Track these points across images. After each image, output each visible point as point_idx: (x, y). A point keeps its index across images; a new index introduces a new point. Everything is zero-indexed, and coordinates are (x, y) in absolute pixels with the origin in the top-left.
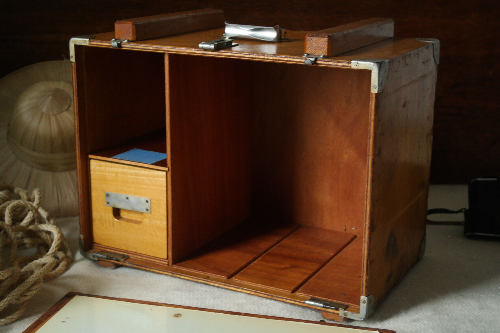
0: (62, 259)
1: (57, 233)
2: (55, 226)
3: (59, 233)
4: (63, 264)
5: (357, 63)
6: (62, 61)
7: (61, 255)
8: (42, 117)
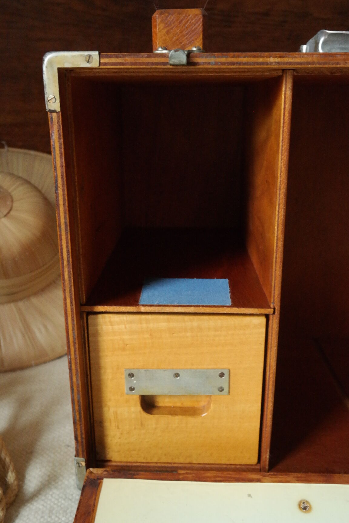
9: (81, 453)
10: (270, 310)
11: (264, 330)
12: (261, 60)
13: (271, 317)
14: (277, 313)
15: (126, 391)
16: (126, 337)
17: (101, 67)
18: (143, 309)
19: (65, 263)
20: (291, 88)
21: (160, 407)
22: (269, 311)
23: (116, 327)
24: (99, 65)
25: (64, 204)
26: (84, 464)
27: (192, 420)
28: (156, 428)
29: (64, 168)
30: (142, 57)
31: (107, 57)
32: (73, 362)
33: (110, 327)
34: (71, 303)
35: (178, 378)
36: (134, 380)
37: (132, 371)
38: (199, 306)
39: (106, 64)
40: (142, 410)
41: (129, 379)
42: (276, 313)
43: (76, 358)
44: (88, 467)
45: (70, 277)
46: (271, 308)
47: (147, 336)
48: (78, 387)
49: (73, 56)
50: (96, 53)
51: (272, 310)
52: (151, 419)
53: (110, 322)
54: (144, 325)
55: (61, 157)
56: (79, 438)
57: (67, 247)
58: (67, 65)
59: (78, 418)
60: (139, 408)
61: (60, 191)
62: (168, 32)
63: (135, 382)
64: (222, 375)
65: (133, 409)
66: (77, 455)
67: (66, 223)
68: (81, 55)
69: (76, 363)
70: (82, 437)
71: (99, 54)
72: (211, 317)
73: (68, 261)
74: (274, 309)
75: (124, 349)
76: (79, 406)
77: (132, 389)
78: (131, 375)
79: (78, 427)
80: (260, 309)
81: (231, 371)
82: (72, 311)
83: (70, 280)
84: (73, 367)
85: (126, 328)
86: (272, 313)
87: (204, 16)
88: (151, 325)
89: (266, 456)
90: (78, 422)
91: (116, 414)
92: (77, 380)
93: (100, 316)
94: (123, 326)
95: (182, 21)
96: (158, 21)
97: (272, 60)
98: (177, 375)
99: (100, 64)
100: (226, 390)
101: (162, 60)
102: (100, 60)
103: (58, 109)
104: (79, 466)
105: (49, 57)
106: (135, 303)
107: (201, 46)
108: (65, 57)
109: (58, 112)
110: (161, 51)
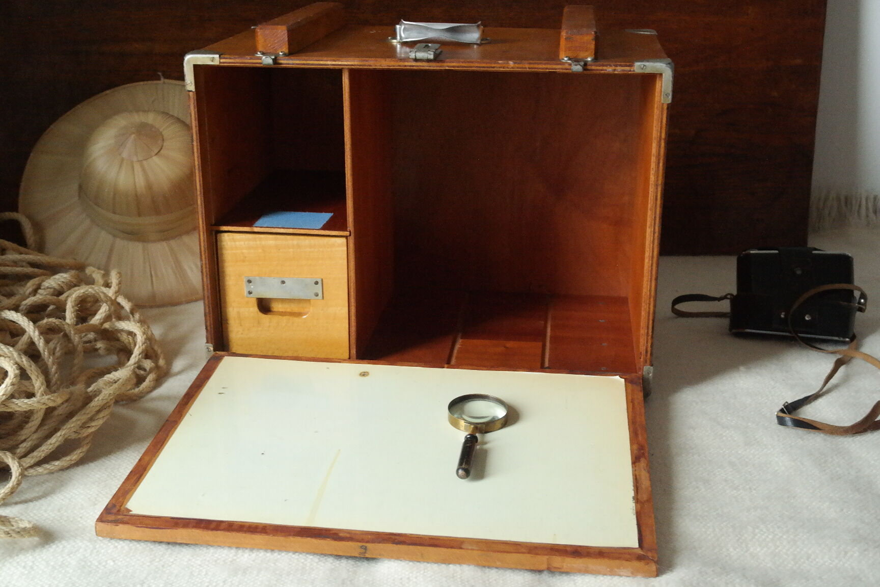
0: (151, 371)
1: (141, 334)
2: (138, 324)
3: (144, 333)
4: (151, 378)
5: (642, 66)
6: (158, 82)
7: (148, 364)
8: (121, 166)
9: (210, 340)
11: (345, 248)
12: (322, 62)
13: (348, 237)
14: (353, 235)
15: (245, 294)
16: (244, 251)
17: (220, 64)
18: (256, 230)
19: (199, 193)
20: (347, 78)
21: (275, 312)
22: (347, 233)
23: (237, 243)
25: (197, 152)
26: (212, 349)
27: (296, 319)
28: (269, 326)
29: (198, 128)
30: (247, 59)
31: (224, 58)
32: (204, 266)
33: (233, 243)
34: (203, 221)
35: (284, 285)
36: (251, 285)
37: (251, 278)
38: (296, 229)
39: (224, 63)
40: (258, 310)
41: (248, 284)
43: (206, 264)
44: (215, 350)
45: (201, 203)
46: (347, 231)
47: (260, 251)
48: (207, 286)
49: (203, 58)
50: (218, 56)
52: (265, 318)
53: (233, 239)
54: (258, 242)
55: (195, 120)
56: (209, 328)
57: (200, 181)
58: (199, 63)
59: (207, 311)
60: (256, 309)
61: (195, 143)
62: (265, 41)
63: (252, 287)
64: (316, 283)
65: (251, 309)
66: (207, 342)
67: (198, 164)
68: (208, 57)
69: (206, 267)
70: (211, 328)
71: (220, 56)
72: (306, 237)
73: (200, 191)
74: (350, 232)
75: (243, 261)
76: (208, 302)
77: (250, 293)
78: (249, 281)
79: (208, 318)
80: (339, 232)
81: (324, 280)
82: (203, 228)
83: (201, 205)
84: (204, 270)
85: (245, 243)
86: (350, 235)
87: (289, 31)
88: (263, 243)
89: (354, 351)
90: (208, 315)
91: (238, 313)
92: (207, 280)
93: (226, 235)
94: (242, 243)
95: (274, 34)
96: (259, 34)
97: (329, 63)
98: (283, 282)
99: (220, 62)
100: (320, 295)
101: (259, 61)
102: (219, 60)
103: (194, 90)
104: (209, 351)
105: (188, 57)
106: (251, 225)
107: (287, 51)
108: (197, 58)
109: (193, 92)
110: (259, 54)
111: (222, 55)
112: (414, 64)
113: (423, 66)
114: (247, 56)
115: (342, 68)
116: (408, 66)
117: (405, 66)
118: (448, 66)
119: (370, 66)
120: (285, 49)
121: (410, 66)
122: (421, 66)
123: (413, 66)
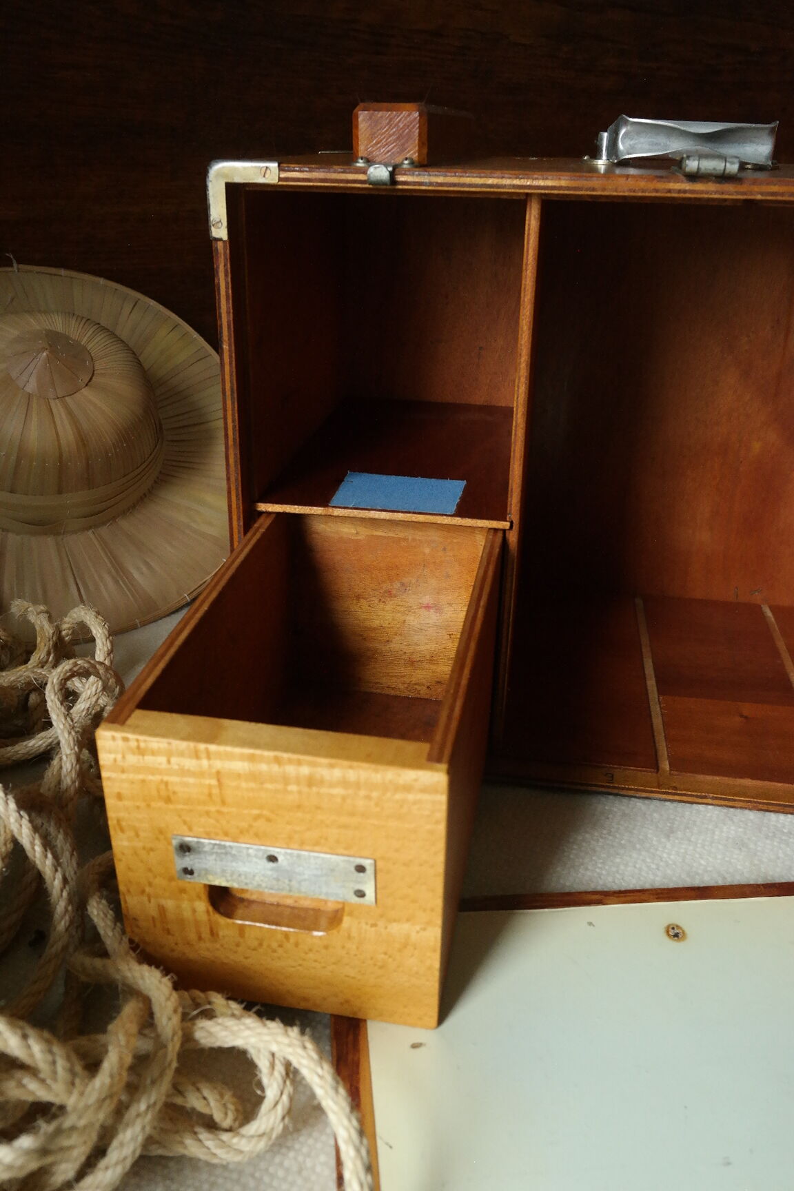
10: (505, 523)
14: (516, 527)
17: (280, 183)
20: (537, 216)
22: (506, 525)
24: (279, 181)
30: (335, 171)
31: (289, 170)
38: (409, 512)
39: (287, 179)
42: (514, 527)
46: (506, 521)
49: (245, 168)
50: (275, 165)
51: (508, 524)
58: (238, 179)
62: (373, 136)
68: (256, 167)
71: (279, 166)
74: (512, 523)
80: (491, 522)
86: (508, 528)
96: (361, 120)
99: (280, 179)
101: (363, 177)
102: (279, 174)
103: (225, 238)
105: (216, 168)
107: (415, 157)
108: (235, 169)
109: (224, 242)
110: (361, 164)
111: (282, 163)
112: (687, 186)
113: (707, 193)
114: (335, 167)
115: (527, 194)
116: (675, 191)
117: (669, 191)
118: (762, 194)
119: (594, 190)
120: (413, 152)
121: (679, 191)
122: (702, 192)
123: (685, 192)
